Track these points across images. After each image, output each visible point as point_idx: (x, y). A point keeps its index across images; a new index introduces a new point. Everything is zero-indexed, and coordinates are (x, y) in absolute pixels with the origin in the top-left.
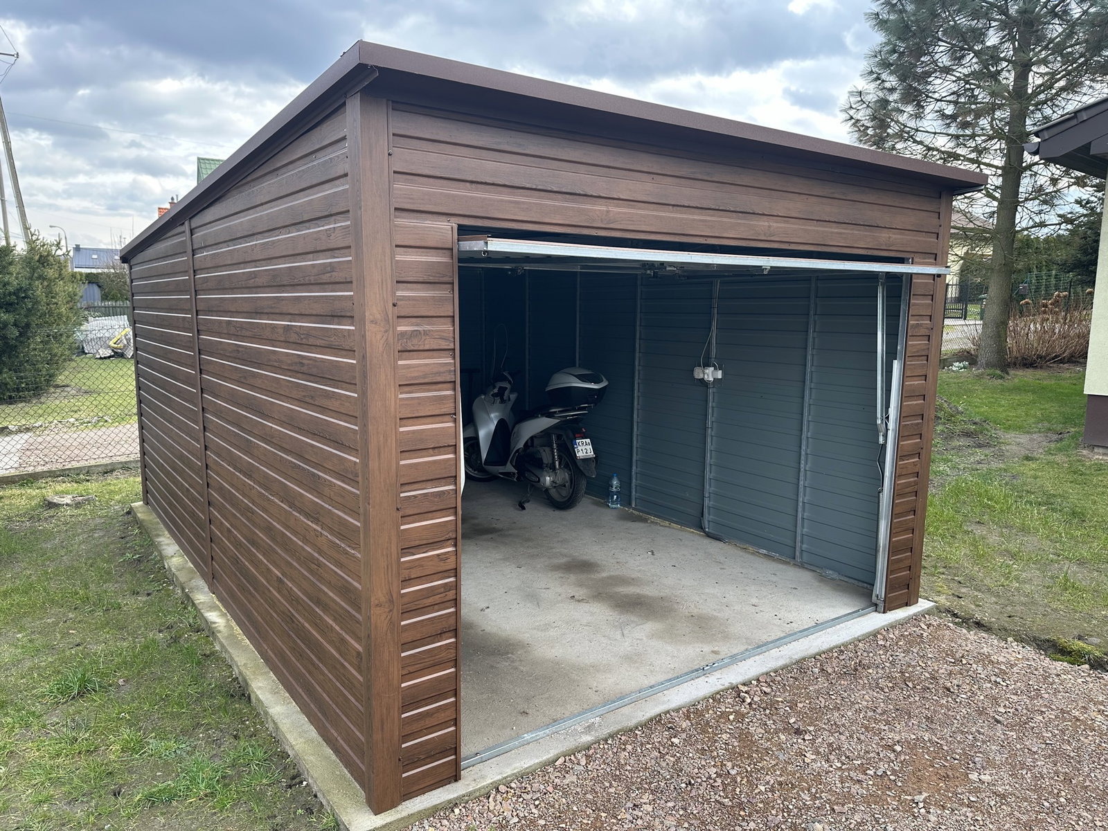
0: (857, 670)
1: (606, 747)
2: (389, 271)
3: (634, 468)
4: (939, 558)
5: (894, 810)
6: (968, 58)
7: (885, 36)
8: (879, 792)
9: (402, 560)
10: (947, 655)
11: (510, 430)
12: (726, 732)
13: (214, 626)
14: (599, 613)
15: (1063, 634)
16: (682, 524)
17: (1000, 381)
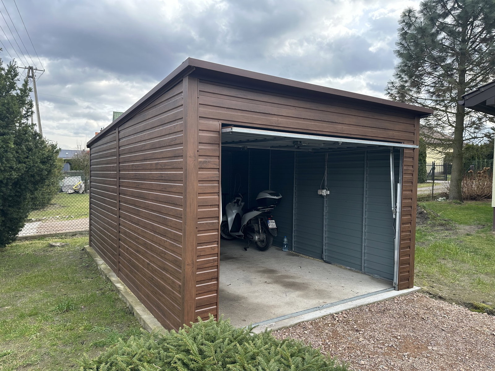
0: (385, 311)
1: (277, 333)
2: (196, 139)
3: (293, 234)
4: (425, 272)
5: (395, 358)
6: (439, 68)
7: (402, 60)
8: (389, 352)
9: (198, 248)
10: (424, 307)
11: (241, 217)
12: (327, 330)
13: (119, 288)
14: (277, 288)
15: (476, 301)
16: (314, 257)
17: (459, 205)
